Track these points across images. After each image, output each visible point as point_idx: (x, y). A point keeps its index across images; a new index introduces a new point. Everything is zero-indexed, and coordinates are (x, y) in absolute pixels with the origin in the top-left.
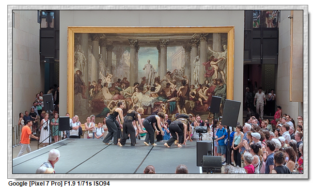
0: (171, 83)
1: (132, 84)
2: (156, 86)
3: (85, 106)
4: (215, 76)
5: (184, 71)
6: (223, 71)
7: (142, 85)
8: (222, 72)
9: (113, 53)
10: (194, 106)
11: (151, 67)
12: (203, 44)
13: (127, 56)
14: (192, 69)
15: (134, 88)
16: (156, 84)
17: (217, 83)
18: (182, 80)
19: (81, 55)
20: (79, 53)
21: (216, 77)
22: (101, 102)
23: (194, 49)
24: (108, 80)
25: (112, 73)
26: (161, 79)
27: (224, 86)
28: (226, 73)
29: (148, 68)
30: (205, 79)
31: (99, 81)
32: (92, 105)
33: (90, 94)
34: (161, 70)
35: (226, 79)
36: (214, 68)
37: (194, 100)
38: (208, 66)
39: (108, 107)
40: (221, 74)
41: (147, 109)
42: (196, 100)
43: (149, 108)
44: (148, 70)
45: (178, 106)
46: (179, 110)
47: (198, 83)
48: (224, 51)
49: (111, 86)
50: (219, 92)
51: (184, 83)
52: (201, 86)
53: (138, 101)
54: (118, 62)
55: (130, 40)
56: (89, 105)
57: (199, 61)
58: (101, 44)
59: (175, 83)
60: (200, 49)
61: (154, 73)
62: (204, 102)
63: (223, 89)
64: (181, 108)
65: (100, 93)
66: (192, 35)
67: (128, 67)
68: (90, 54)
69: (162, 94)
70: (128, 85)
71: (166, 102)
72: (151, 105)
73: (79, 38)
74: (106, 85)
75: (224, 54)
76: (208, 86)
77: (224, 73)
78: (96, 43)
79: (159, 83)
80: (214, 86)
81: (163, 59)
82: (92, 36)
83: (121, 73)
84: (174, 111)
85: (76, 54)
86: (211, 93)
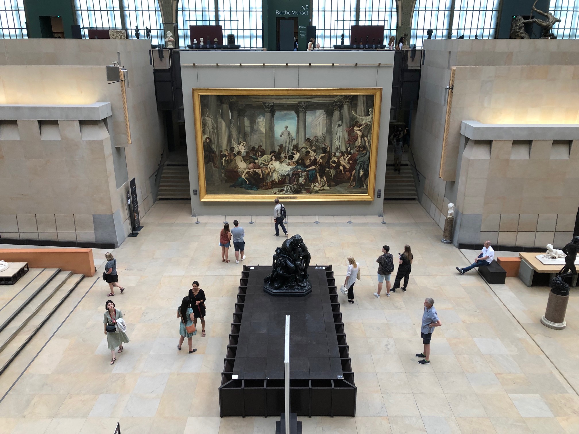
0: (310, 151)
2: (295, 154)
3: (217, 175)
4: (359, 142)
5: (325, 137)
6: (367, 137)
7: (280, 153)
8: (366, 139)
9: (246, 119)
10: (334, 174)
11: (289, 133)
12: (346, 107)
13: (262, 122)
14: (334, 135)
15: (270, 156)
16: (295, 152)
17: (360, 150)
18: (323, 148)
19: (210, 121)
20: (207, 118)
21: (359, 144)
22: (235, 172)
23: (336, 114)
24: (242, 148)
25: (245, 141)
26: (300, 146)
27: (368, 153)
28: (370, 139)
29: (286, 134)
30: (348, 146)
31: (232, 149)
32: (225, 174)
33: (222, 163)
34: (300, 137)
35: (370, 145)
36: (357, 134)
37: (334, 168)
38: (351, 132)
39: (243, 176)
40: (365, 140)
41: (285, 178)
42: (337, 168)
43: (287, 178)
44: (285, 137)
45: (318, 175)
46: (319, 178)
47: (340, 150)
48: (369, 115)
49: (245, 154)
50: (362, 159)
51: (324, 150)
52: (343, 154)
53: (275, 170)
54: (252, 128)
55: (264, 103)
56: (222, 174)
57: (341, 127)
58: (231, 108)
59: (315, 151)
60: (343, 113)
61: (292, 140)
62: (346, 170)
63: (366, 156)
64: (321, 177)
65: (234, 162)
66: (334, 97)
67: (263, 133)
68: (220, 120)
69: (301, 162)
70: (263, 153)
71: (306, 171)
72: (288, 175)
73: (205, 101)
75: (369, 118)
76: (350, 153)
77: (367, 139)
78: (226, 106)
79: (298, 151)
80: (357, 153)
81: (302, 125)
82: (221, 99)
83: (255, 140)
84: (314, 180)
85: (204, 120)
86: (353, 161)
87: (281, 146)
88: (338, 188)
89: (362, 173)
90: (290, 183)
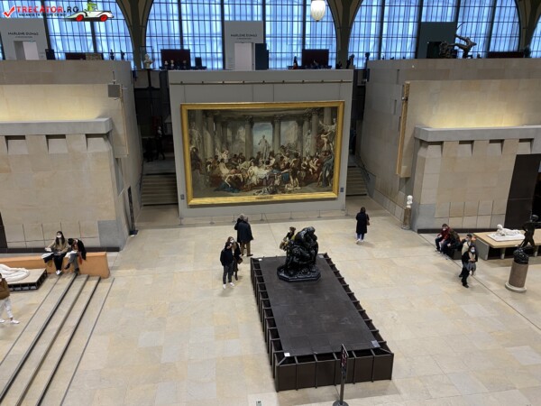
0: (284, 156)
1: (248, 158)
2: (271, 160)
3: (203, 181)
4: (325, 148)
5: (297, 144)
6: (332, 143)
7: (258, 159)
9: (228, 130)
10: (305, 176)
11: (266, 142)
12: (314, 117)
13: (242, 133)
14: (304, 142)
15: (249, 162)
16: (271, 158)
17: (326, 154)
18: (295, 153)
20: (193, 130)
22: (219, 177)
23: (306, 124)
24: (225, 156)
25: (228, 149)
26: (275, 153)
27: (333, 157)
28: (335, 145)
29: (263, 142)
30: (316, 151)
31: (216, 157)
32: (210, 180)
33: (207, 170)
34: (275, 144)
35: (334, 150)
36: (324, 141)
37: (305, 170)
38: (318, 139)
39: (226, 181)
40: (330, 146)
41: (263, 181)
42: (307, 170)
43: (265, 181)
44: (263, 145)
45: (291, 177)
46: (292, 180)
47: (310, 155)
48: (333, 124)
49: (227, 161)
51: (296, 156)
52: (312, 158)
53: (253, 174)
54: (234, 138)
55: (245, 116)
56: (207, 180)
57: (311, 135)
58: (215, 121)
59: (288, 156)
60: (311, 123)
61: (269, 147)
62: (314, 171)
63: (331, 159)
64: (294, 178)
65: (217, 169)
66: (304, 110)
67: (243, 142)
68: (205, 131)
69: (276, 166)
70: (244, 160)
71: (280, 174)
72: (266, 178)
73: (192, 115)
74: (222, 160)
75: (333, 127)
76: (318, 157)
77: (332, 145)
78: (210, 119)
79: (274, 157)
80: (323, 157)
81: (277, 134)
82: (205, 112)
83: (237, 148)
84: (288, 181)
85: (191, 132)
86: (321, 164)
87: (259, 153)
88: (308, 188)
89: (328, 174)
90: (267, 185)
